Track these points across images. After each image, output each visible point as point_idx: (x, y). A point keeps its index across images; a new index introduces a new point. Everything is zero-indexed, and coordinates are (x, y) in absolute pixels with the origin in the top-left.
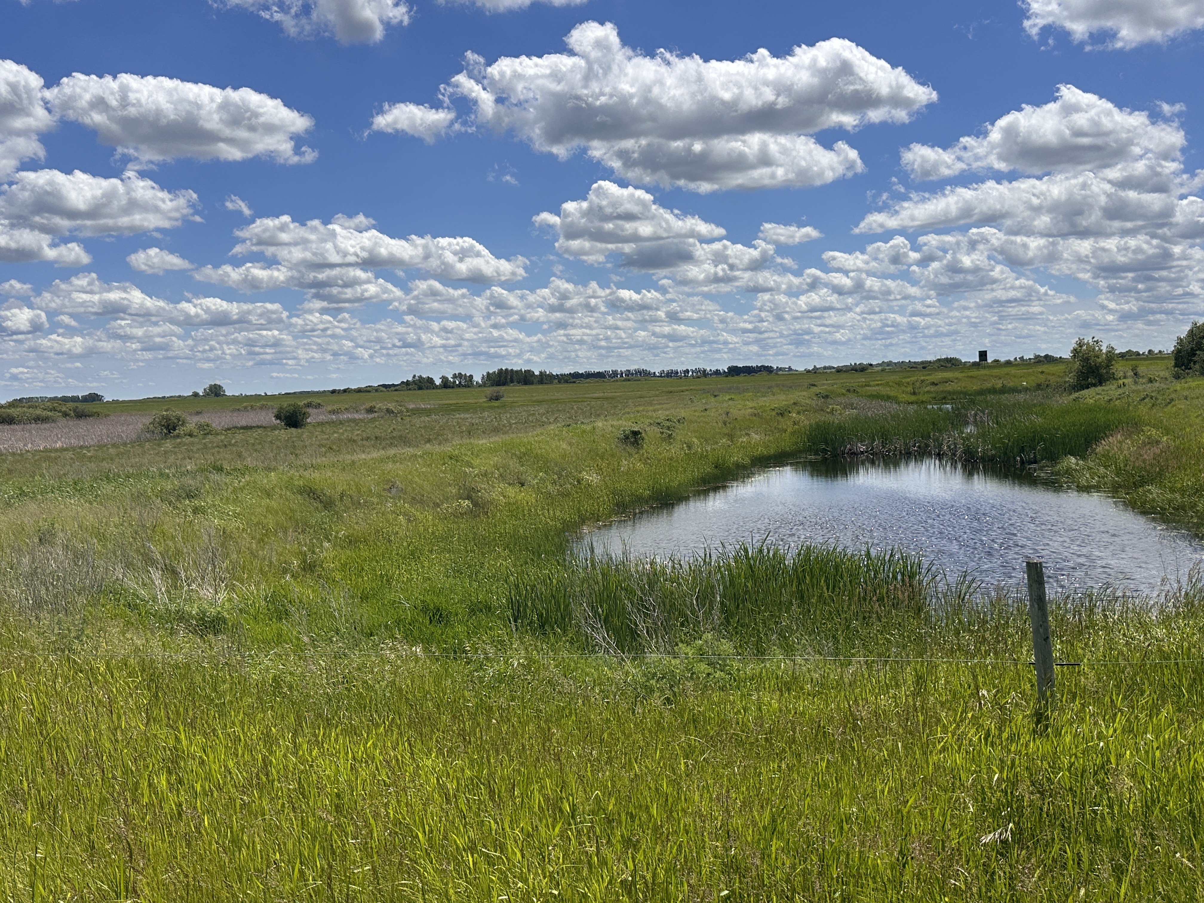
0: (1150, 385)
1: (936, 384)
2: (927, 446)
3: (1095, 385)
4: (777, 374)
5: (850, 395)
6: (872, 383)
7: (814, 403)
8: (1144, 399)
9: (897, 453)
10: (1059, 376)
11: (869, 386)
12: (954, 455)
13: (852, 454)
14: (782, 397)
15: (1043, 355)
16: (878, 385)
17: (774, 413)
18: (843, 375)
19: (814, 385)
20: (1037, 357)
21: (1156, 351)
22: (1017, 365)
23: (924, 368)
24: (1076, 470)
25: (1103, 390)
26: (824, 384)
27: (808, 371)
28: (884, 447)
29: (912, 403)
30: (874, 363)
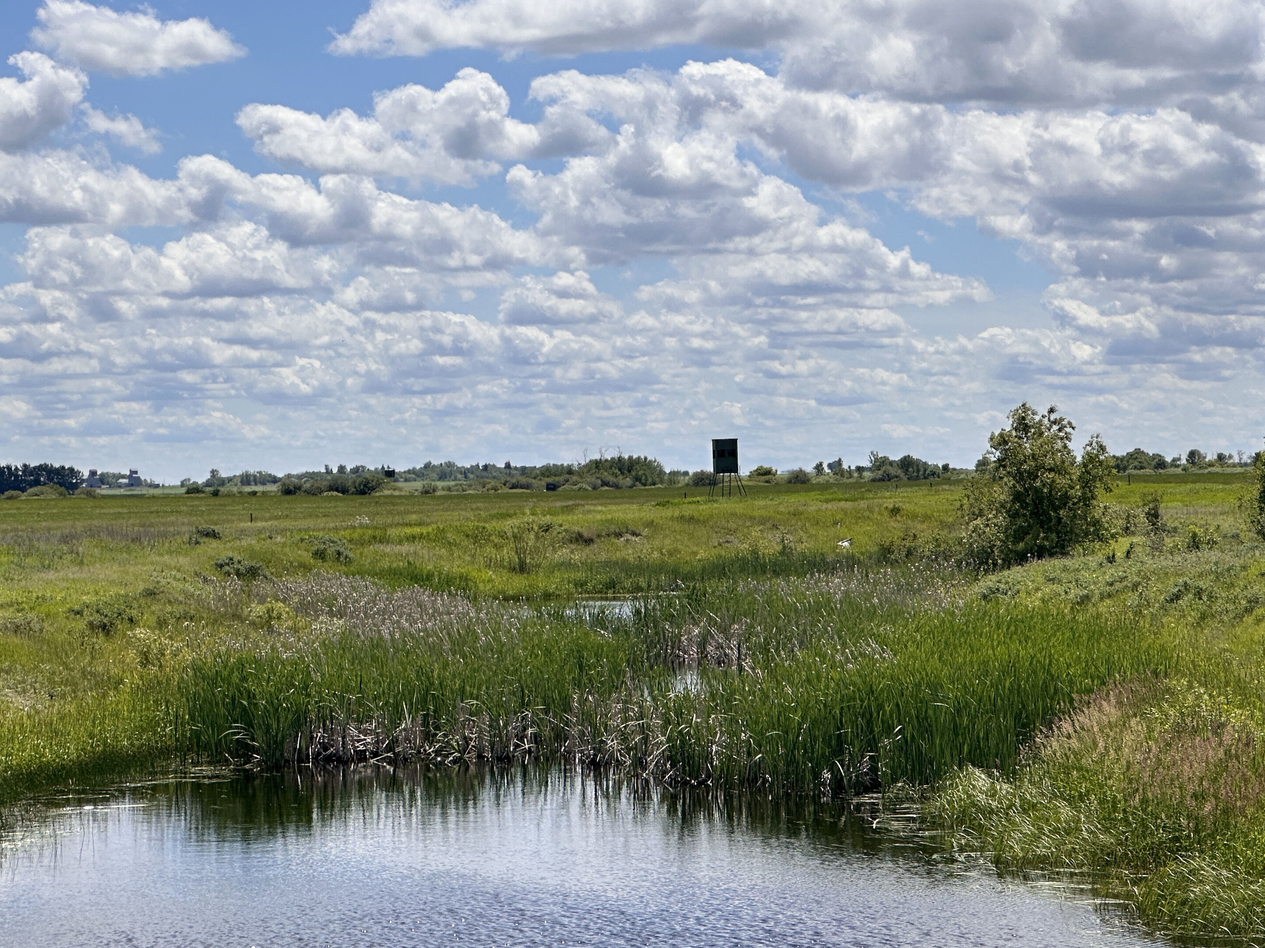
0: (1192, 557)
1: (588, 541)
2: (560, 736)
3: (1041, 553)
4: (90, 495)
5: (325, 570)
6: (393, 532)
7: (208, 593)
8: (1177, 597)
9: (471, 757)
10: (943, 525)
11: (384, 540)
12: (640, 763)
13: (328, 759)
14: (112, 571)
15: (896, 457)
16: (412, 539)
17: (81, 625)
18: (301, 505)
19: (213, 535)
20: (880, 463)
21: (1211, 456)
22: (825, 487)
23: (551, 487)
24: (989, 812)
25: (1065, 569)
26: (243, 533)
27: (194, 490)
28: (428, 737)
29: (516, 598)
30: (399, 468)
